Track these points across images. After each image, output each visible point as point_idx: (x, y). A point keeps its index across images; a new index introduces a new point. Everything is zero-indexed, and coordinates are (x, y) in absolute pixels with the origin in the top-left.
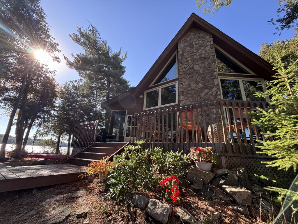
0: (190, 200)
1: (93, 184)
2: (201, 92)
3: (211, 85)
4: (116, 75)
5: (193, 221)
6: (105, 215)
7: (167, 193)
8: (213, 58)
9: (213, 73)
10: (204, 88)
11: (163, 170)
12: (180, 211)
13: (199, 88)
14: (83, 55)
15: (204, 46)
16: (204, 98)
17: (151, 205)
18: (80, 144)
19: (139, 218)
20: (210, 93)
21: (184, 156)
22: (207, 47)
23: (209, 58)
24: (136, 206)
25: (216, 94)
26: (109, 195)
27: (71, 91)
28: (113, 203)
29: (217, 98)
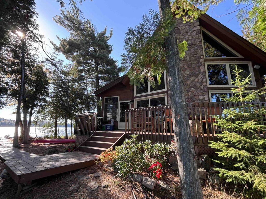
0: (169, 176)
1: (104, 167)
2: (188, 80)
3: (198, 73)
4: (104, 57)
5: (168, 188)
6: (118, 186)
7: (154, 173)
8: (199, 45)
9: (199, 60)
10: (191, 75)
11: (152, 156)
12: (161, 183)
13: (186, 75)
14: (69, 39)
15: (190, 31)
16: (191, 85)
17: (145, 180)
18: (83, 133)
19: (138, 187)
20: (196, 80)
21: (167, 146)
22: (194, 33)
23: (196, 44)
24: (136, 181)
25: (202, 81)
26: (118, 175)
27: (61, 77)
28: (122, 179)
29: (203, 85)
